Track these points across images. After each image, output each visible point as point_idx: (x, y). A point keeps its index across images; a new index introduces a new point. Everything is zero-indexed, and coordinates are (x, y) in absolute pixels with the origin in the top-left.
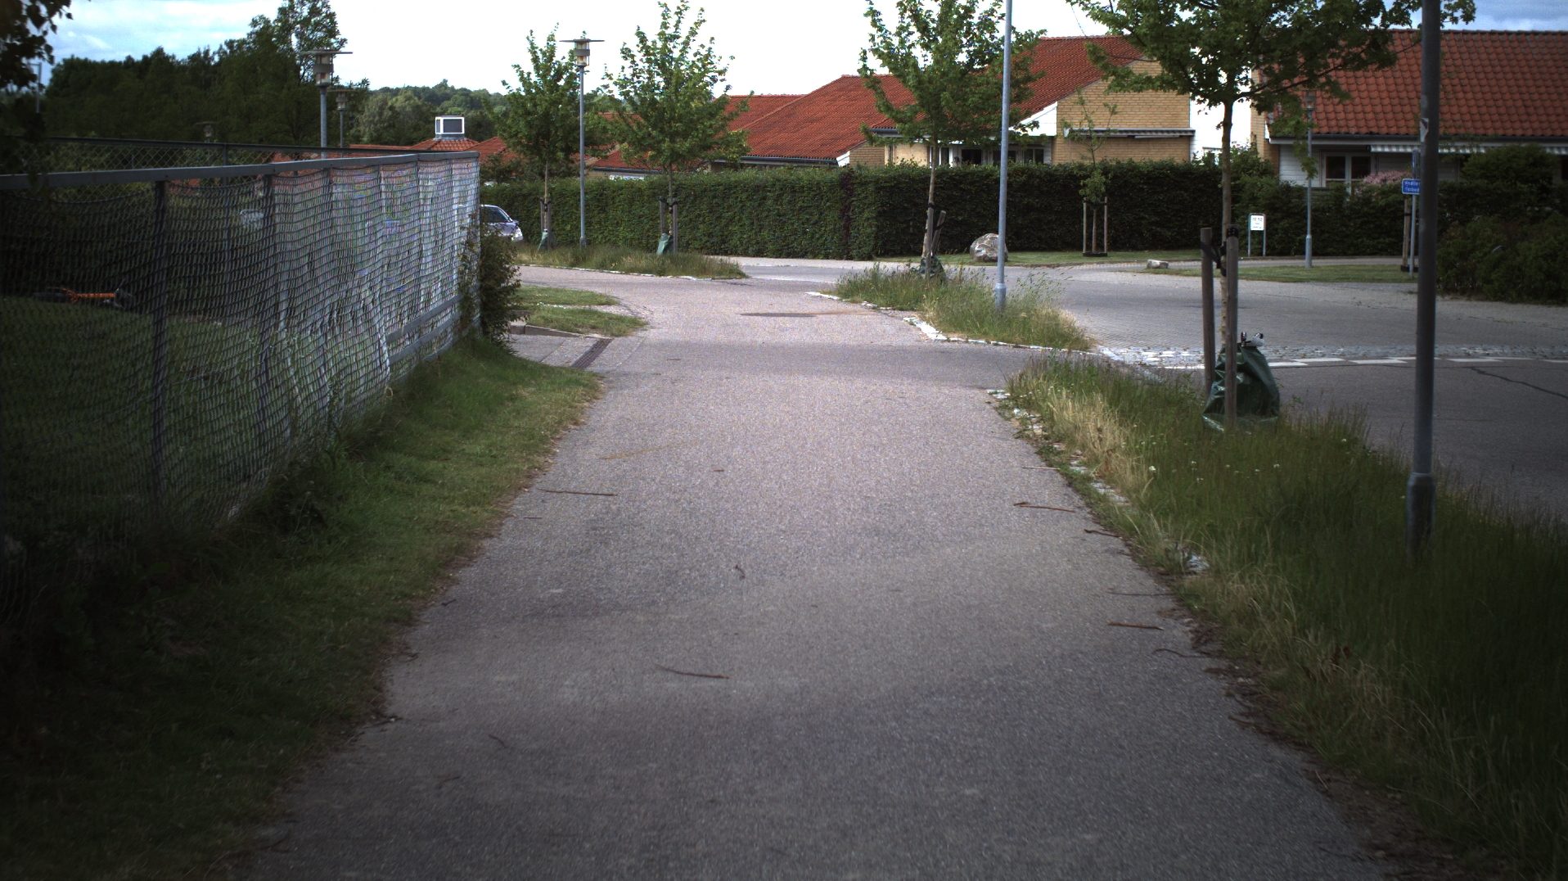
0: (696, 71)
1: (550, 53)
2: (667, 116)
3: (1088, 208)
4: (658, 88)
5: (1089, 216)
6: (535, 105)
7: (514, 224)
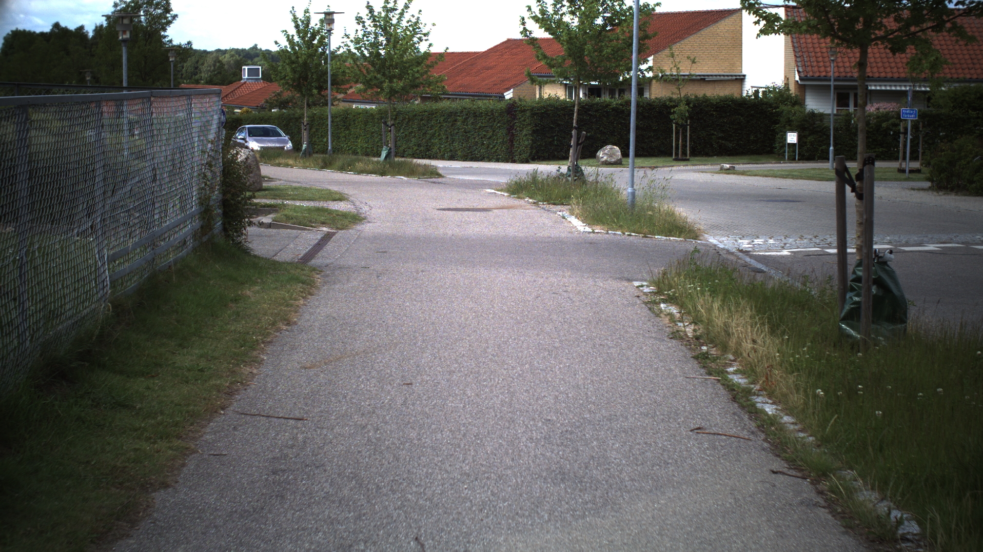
0: (408, 33)
1: (308, 20)
2: (388, 64)
3: (676, 127)
4: (381, 45)
5: (677, 133)
6: (297, 58)
7: (287, 138)
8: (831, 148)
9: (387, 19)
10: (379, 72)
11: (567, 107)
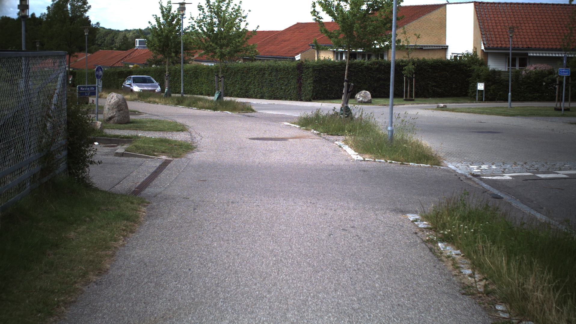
0: (233, 16)
1: (170, 8)
3: (406, 79)
4: (215, 24)
5: (407, 83)
6: (162, 32)
7: (157, 84)
8: (510, 94)
9: (219, 7)
10: (213, 42)
11: (335, 65)
